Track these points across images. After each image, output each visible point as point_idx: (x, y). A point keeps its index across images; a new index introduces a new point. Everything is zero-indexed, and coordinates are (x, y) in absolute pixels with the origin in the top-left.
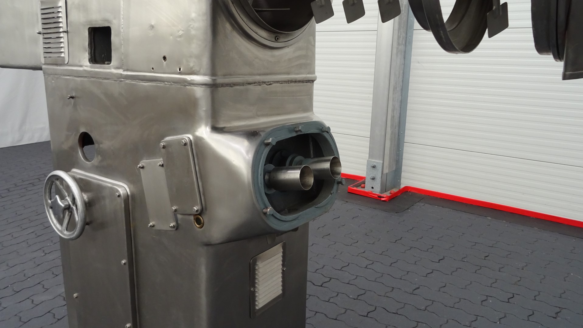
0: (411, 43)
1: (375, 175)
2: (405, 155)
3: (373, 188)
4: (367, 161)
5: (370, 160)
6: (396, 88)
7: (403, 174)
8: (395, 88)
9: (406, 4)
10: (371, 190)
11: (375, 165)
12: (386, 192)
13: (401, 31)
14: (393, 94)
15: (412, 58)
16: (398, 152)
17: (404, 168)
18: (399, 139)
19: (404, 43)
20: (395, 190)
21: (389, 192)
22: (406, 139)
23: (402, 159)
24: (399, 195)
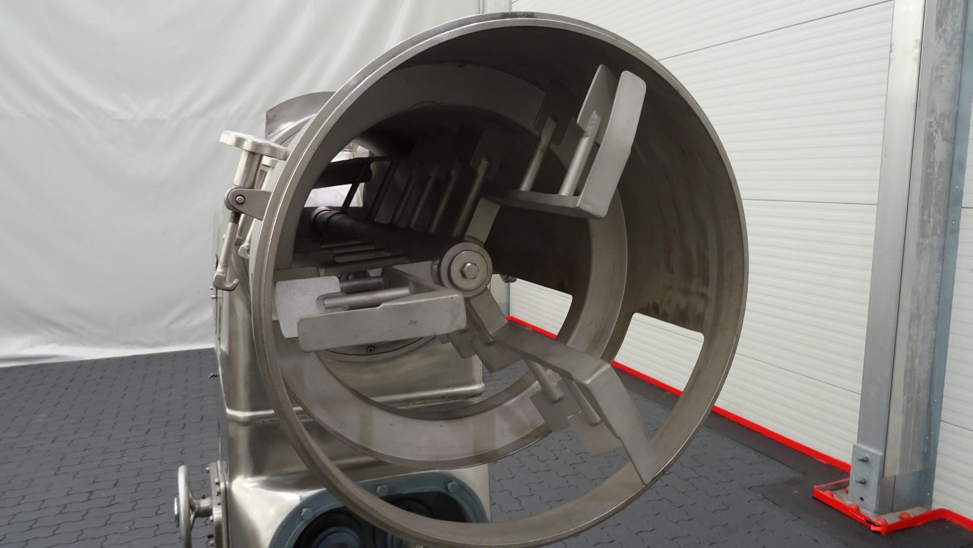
0: (955, 231)
1: (867, 476)
2: (942, 447)
3: (862, 499)
4: (854, 446)
5: (860, 445)
6: (919, 316)
7: (937, 483)
8: (914, 318)
9: (943, 160)
10: (859, 502)
11: (867, 458)
12: (892, 512)
13: (930, 212)
14: (910, 328)
15: (957, 259)
16: (927, 438)
17: (938, 471)
18: (929, 413)
19: (939, 232)
20: (914, 512)
21: (899, 513)
22: (945, 415)
23: (936, 453)
24: (919, 524)
